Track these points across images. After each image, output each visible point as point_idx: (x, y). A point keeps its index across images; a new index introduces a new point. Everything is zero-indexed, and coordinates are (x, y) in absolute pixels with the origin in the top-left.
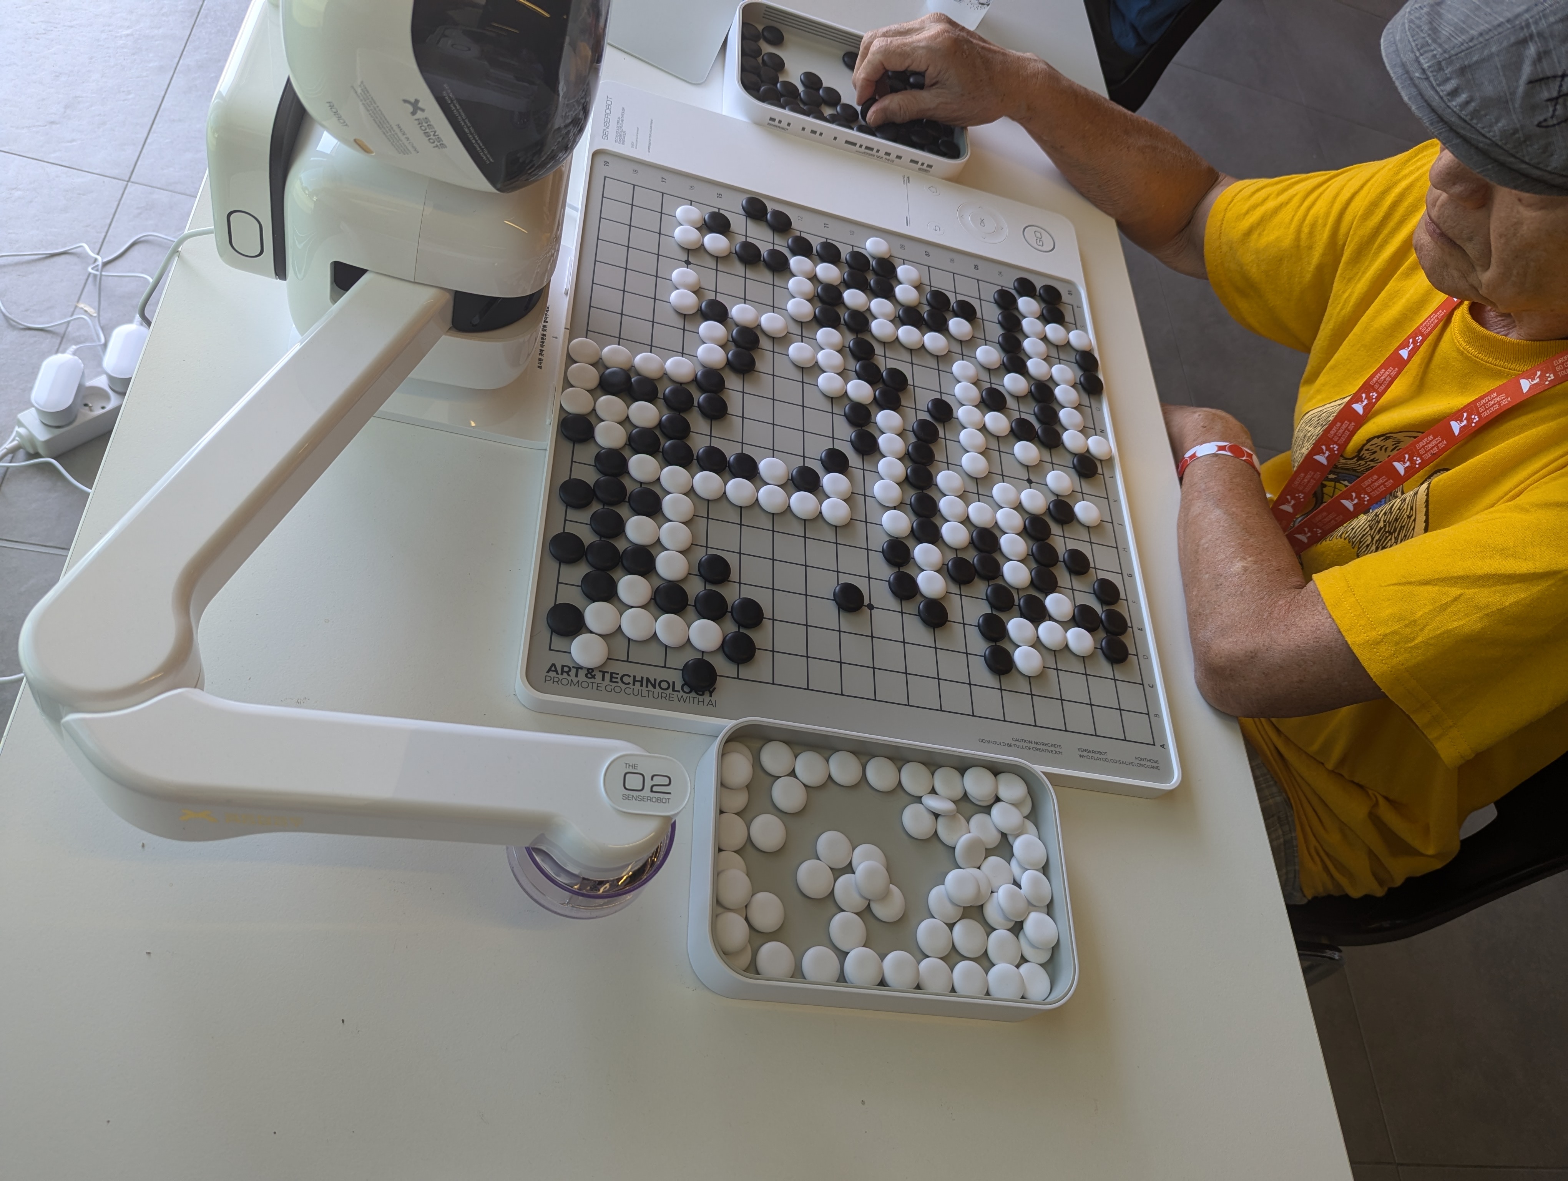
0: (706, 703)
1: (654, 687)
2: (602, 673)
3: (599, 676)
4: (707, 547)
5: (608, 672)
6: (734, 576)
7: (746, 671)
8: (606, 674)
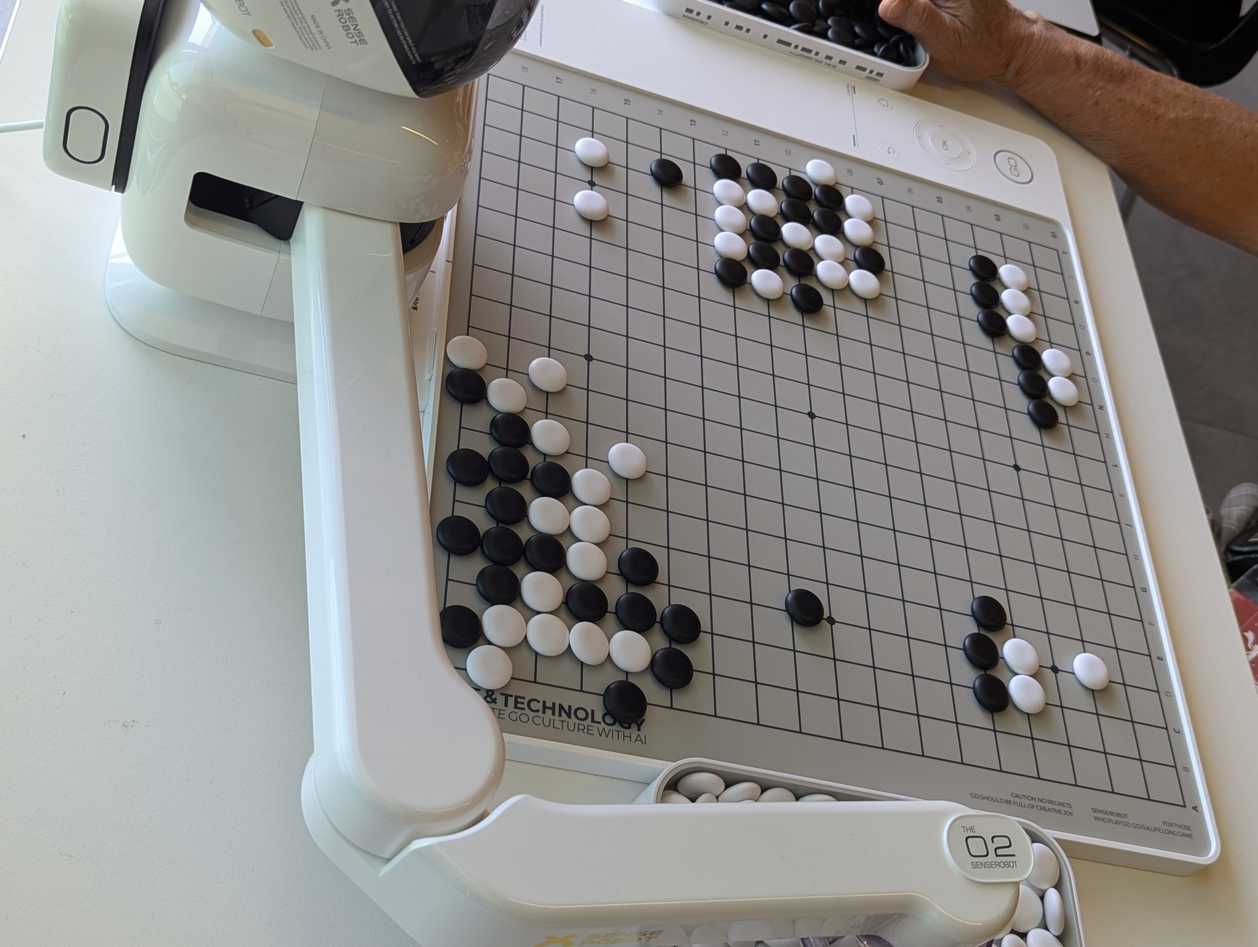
0: (633, 739)
1: (569, 717)
2: (504, 697)
3: (501, 700)
4: (627, 539)
5: (511, 696)
6: (662, 577)
7: (681, 699)
8: (509, 698)
